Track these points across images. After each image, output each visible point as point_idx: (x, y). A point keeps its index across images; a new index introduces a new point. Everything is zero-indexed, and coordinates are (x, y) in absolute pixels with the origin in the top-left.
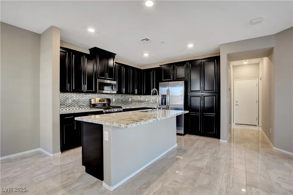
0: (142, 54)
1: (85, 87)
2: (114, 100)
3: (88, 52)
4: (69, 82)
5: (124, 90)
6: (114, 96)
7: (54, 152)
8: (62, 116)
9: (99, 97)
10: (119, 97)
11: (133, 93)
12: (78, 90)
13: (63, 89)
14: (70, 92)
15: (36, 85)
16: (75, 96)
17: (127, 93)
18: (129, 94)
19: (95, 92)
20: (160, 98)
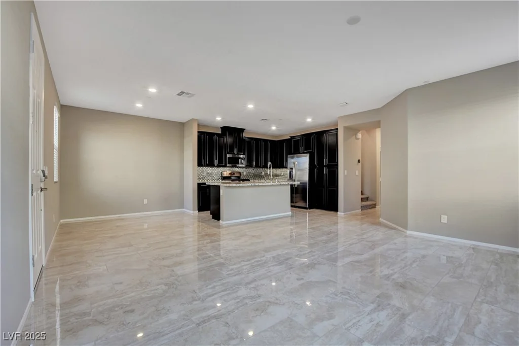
0: (270, 127)
1: (216, 162)
2: (245, 174)
3: (220, 132)
4: (204, 158)
5: (254, 163)
6: (244, 169)
7: (194, 210)
8: (199, 184)
9: (230, 170)
10: (250, 170)
11: (265, 166)
12: (211, 164)
13: (200, 164)
14: (205, 166)
15: (182, 162)
16: (209, 170)
17: (257, 166)
18: (260, 167)
19: (225, 166)
20: (288, 171)
